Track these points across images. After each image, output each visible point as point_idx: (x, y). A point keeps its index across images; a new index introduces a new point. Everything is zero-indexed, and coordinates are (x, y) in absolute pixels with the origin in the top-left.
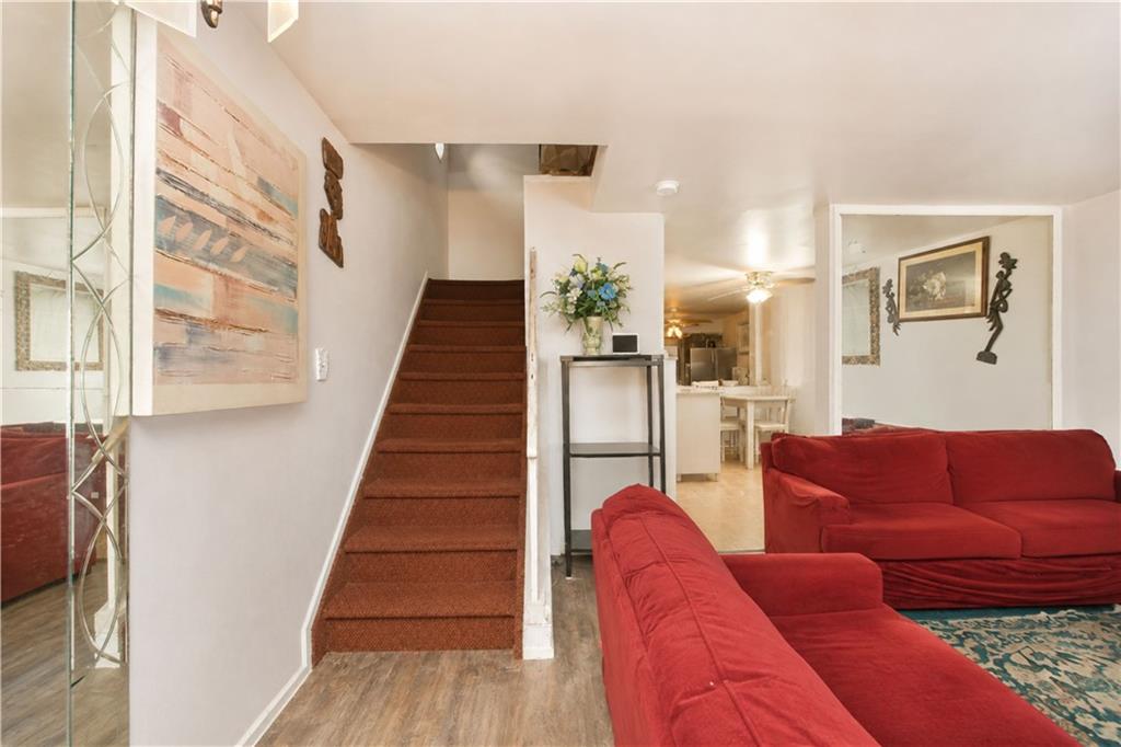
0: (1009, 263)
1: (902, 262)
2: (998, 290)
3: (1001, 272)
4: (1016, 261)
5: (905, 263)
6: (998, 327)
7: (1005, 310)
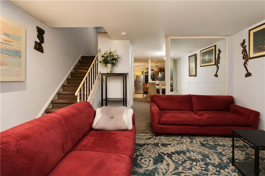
0: (220, 51)
1: (201, 52)
2: (218, 58)
3: (218, 54)
4: (221, 51)
5: (202, 52)
6: (218, 68)
7: (219, 64)
